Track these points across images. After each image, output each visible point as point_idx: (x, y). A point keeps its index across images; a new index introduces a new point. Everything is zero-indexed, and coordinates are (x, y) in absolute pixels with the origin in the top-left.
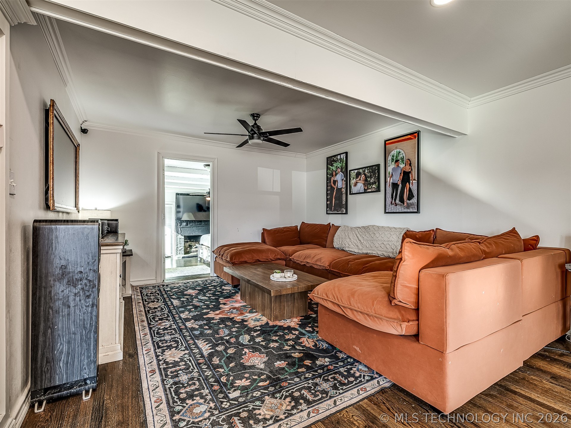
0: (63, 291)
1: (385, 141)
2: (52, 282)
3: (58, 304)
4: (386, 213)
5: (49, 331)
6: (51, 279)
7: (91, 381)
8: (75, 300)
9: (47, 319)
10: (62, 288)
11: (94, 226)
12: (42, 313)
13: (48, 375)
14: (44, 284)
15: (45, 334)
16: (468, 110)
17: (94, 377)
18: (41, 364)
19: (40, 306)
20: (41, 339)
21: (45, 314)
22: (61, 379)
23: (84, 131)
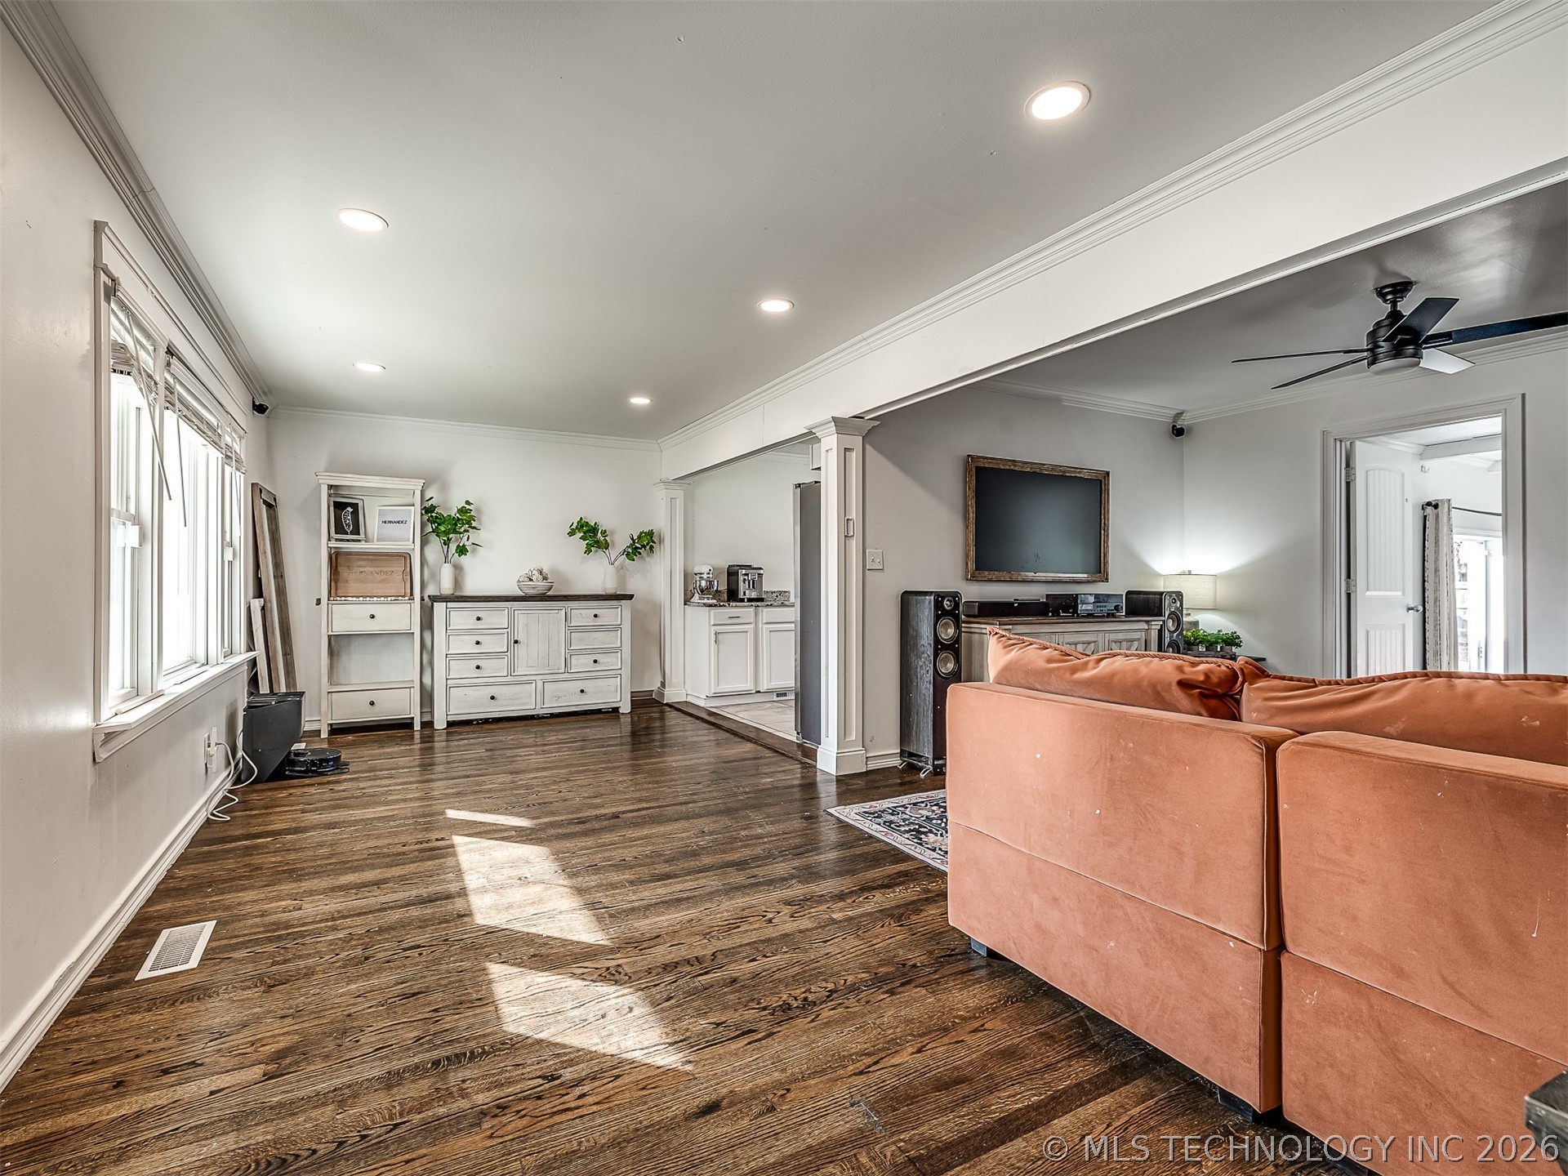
0: (914, 661)
6: (908, 647)
10: (913, 658)
13: (908, 740)
14: (906, 652)
20: (904, 703)
22: (914, 750)
23: (1178, 432)
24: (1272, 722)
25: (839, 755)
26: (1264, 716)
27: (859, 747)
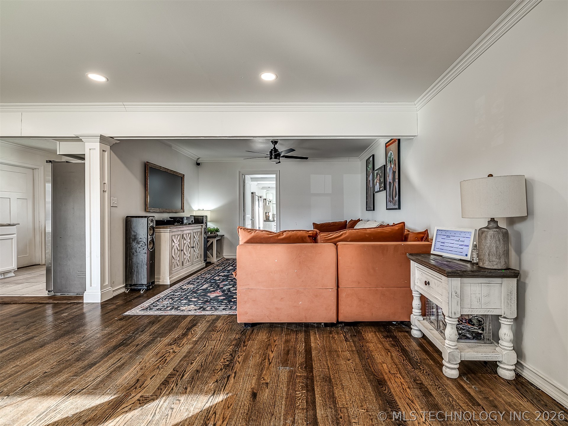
0: (135, 246)
1: (386, 144)
2: (131, 242)
3: (134, 250)
4: (387, 209)
5: (131, 261)
6: (131, 240)
7: (145, 286)
8: (139, 250)
9: (130, 256)
10: (135, 244)
11: (145, 219)
12: (128, 253)
13: (130, 279)
14: (129, 242)
15: (129, 262)
16: (417, 112)
17: (146, 284)
18: (128, 274)
19: (128, 251)
20: (128, 264)
21: (129, 254)
22: (135, 282)
23: (198, 164)
24: (327, 242)
25: (102, 293)
26: (325, 241)
27: (109, 287)
